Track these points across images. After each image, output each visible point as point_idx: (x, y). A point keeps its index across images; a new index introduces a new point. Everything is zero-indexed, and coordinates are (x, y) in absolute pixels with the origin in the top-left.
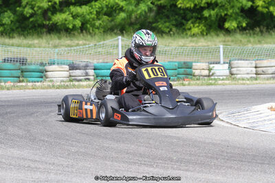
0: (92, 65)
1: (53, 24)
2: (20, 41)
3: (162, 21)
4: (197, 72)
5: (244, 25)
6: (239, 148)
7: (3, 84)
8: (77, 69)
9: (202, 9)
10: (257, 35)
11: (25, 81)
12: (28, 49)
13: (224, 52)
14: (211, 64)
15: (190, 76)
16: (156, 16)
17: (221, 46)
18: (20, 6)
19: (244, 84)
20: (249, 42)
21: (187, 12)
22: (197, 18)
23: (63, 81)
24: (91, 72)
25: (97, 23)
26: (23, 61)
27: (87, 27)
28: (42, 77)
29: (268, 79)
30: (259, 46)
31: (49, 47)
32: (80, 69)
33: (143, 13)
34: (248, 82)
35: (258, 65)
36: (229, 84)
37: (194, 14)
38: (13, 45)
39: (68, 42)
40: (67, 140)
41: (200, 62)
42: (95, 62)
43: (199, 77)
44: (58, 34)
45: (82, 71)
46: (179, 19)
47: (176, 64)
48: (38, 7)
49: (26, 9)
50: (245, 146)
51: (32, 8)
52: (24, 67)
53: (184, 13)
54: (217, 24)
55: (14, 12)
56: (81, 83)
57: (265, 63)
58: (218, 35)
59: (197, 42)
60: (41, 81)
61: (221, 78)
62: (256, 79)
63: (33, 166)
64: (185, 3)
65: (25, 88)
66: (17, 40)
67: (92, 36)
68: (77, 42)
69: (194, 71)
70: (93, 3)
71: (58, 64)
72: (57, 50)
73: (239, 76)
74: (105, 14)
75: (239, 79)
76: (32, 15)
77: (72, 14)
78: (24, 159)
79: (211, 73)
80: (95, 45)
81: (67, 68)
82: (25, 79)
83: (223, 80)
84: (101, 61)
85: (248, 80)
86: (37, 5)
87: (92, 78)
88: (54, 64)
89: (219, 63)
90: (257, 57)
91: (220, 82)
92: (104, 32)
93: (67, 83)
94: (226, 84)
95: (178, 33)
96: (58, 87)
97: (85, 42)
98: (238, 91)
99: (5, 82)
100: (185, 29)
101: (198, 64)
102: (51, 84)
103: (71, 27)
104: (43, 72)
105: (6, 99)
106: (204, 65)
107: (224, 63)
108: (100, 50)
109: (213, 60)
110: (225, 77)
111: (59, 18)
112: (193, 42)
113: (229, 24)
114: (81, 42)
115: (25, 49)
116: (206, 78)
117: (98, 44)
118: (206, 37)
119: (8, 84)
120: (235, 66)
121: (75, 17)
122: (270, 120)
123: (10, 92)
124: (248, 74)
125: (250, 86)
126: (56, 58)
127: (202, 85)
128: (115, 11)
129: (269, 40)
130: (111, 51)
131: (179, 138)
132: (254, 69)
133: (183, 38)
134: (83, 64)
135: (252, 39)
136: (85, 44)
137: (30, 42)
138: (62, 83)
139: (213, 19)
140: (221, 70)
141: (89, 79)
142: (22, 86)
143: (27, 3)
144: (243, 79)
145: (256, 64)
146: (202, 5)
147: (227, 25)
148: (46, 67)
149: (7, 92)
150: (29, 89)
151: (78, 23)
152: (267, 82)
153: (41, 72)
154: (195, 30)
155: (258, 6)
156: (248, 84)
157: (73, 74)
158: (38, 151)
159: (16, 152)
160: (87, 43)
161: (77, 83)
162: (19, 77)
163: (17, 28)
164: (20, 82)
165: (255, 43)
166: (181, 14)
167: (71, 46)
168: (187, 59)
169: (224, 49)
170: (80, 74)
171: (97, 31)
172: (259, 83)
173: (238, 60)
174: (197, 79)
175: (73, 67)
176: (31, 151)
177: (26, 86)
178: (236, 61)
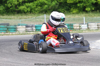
0: (35, 25)
1: (19, 10)
2: (7, 17)
3: (61, 8)
4: (75, 28)
5: (93, 9)
6: (92, 56)
8: (29, 27)
9: (77, 3)
10: (98, 13)
11: (9, 32)
12: (10, 20)
14: (80, 24)
15: (72, 29)
16: (59, 7)
17: (84, 18)
18: (6, 3)
19: (93, 32)
20: (95, 16)
21: (71, 5)
22: (75, 7)
23: (23, 32)
24: (34, 28)
25: (36, 9)
26: (8, 25)
27: (32, 11)
30: (99, 17)
31: (18, 19)
33: (54, 5)
34: (95, 31)
36: (87, 32)
37: (74, 5)
38: (4, 18)
40: (25, 54)
41: (76, 24)
42: (36, 24)
44: (21, 14)
48: (13, 4)
49: (9, 5)
50: (94, 55)
51: (11, 4)
52: (8, 27)
53: (70, 5)
54: (83, 9)
55: (4, 6)
56: (30, 33)
58: (83, 13)
59: (75, 16)
60: (15, 32)
61: (84, 30)
62: (98, 30)
64: (70, 1)
66: (5, 17)
67: (34, 15)
68: (28, 17)
69: (74, 27)
70: (34, 2)
72: (21, 20)
73: (91, 29)
74: (39, 6)
75: (91, 30)
76: (11, 7)
77: (26, 6)
78: (9, 62)
79: (80, 28)
81: (25, 27)
82: (9, 31)
83: (85, 30)
84: (38, 24)
85: (95, 30)
86: (13, 3)
87: (34, 30)
88: (20, 25)
90: (98, 22)
91: (84, 31)
92: (39, 13)
93: (25, 33)
94: (86, 32)
95: (67, 13)
96: (22, 34)
97: (31, 17)
98: (91, 34)
99: (1, 33)
100: (70, 11)
102: (19, 33)
103: (26, 11)
104: (15, 29)
105: (1, 39)
106: (78, 25)
107: (85, 24)
108: (37, 20)
110: (86, 29)
111: (22, 8)
112: (73, 16)
113: (88, 9)
114: (30, 17)
115: (9, 20)
116: (78, 30)
117: (37, 17)
118: (78, 14)
119: (2, 33)
120: (90, 25)
121: (27, 7)
123: (3, 36)
124: (95, 28)
126: (20, 23)
128: (43, 5)
130: (42, 20)
132: (97, 26)
133: (69, 15)
134: (31, 25)
135: (96, 15)
136: (32, 18)
137: (10, 17)
139: (81, 7)
140: (84, 26)
142: (8, 34)
143: (9, 2)
144: (93, 30)
145: (98, 24)
146: (77, 2)
147: (86, 9)
148: (17, 27)
149: (2, 36)
151: (29, 9)
153: (15, 28)
154: (74, 11)
155: (98, 2)
156: (95, 32)
157: (27, 29)
158: (14, 59)
159: (5, 59)
160: (33, 17)
161: (29, 33)
162: (6, 31)
163: (5, 12)
164: (7, 32)
165: (97, 16)
166: (68, 5)
167: (27, 19)
168: (71, 23)
169: (85, 19)
170: (30, 29)
171: (36, 12)
172: (99, 32)
173: (91, 23)
174: (75, 30)
175: (27, 26)
176: (12, 59)
177: (9, 34)
178: (90, 23)
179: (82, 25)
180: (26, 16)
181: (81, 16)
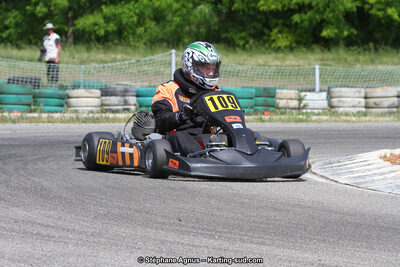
0: (134, 89)
4: (282, 103)
7: (6, 114)
8: (112, 95)
9: (292, 12)
10: (370, 52)
11: (38, 110)
13: (320, 75)
14: (302, 91)
15: (272, 109)
17: (317, 67)
18: (30, 3)
19: (348, 121)
20: (358, 61)
22: (284, 25)
23: (92, 112)
24: (132, 100)
26: (35, 82)
28: (62, 106)
29: (383, 115)
30: (371, 67)
31: (73, 63)
32: (116, 95)
34: (354, 119)
35: (369, 95)
36: (327, 121)
37: (280, 21)
38: (22, 59)
39: (101, 56)
41: (287, 89)
42: (138, 86)
43: (284, 110)
44: (86, 45)
45: (119, 98)
46: (259, 26)
47: (254, 91)
49: (38, 8)
50: (346, 210)
52: (37, 91)
55: (23, 12)
56: (118, 115)
57: (379, 92)
58: (313, 50)
59: (284, 60)
60: (61, 112)
62: (365, 114)
63: (44, 232)
64: (268, 3)
65: (38, 120)
68: (113, 56)
69: (278, 101)
71: (85, 87)
72: (83, 67)
73: (341, 110)
75: (341, 114)
77: (105, 16)
78: (33, 223)
79: (302, 105)
80: (138, 61)
81: (98, 92)
82: (38, 108)
83: (319, 114)
84: (146, 84)
85: (354, 115)
87: (133, 108)
88: (78, 87)
89: (313, 90)
90: (366, 84)
91: (314, 118)
93: (97, 115)
94: (323, 121)
95: (257, 46)
96: (85, 121)
97: (125, 56)
98: (339, 131)
99: (10, 111)
100: (265, 42)
101: (284, 91)
102: (74, 115)
104: (63, 99)
106: (293, 93)
107: (321, 91)
108: (145, 68)
109: (305, 87)
110: (321, 111)
111: (86, 22)
112: (278, 59)
114: (119, 56)
115: (39, 65)
116: (294, 111)
117: (142, 59)
120: (337, 95)
121: (107, 19)
122: (382, 174)
123: (17, 126)
124: (354, 106)
125: (356, 125)
126: (81, 79)
127: (288, 121)
129: (385, 59)
130: (162, 69)
131: (252, 198)
132: (363, 100)
133: (264, 53)
134: (120, 88)
135: (361, 58)
136: (124, 60)
138: (90, 115)
140: (316, 100)
141: (128, 110)
142: (33, 118)
144: (347, 114)
145: (366, 93)
146: (292, 7)
147: (324, 33)
148: (67, 91)
149: (13, 126)
150: (44, 122)
151: (112, 27)
152: (381, 119)
153: (61, 98)
154: (283, 41)
156: (353, 122)
157: (108, 102)
158: (52, 212)
159: (20, 213)
160: (128, 57)
161: (111, 115)
162: (30, 105)
164: (31, 111)
165: (365, 62)
166: (261, 20)
167: (106, 62)
168: (269, 84)
169: (321, 71)
170: (116, 103)
172: (370, 121)
173: (341, 87)
174: (282, 113)
175: (106, 92)
176: (43, 211)
177: (40, 117)
178: (338, 89)
179: (309, 95)
180: (106, 53)
181: (307, 59)
